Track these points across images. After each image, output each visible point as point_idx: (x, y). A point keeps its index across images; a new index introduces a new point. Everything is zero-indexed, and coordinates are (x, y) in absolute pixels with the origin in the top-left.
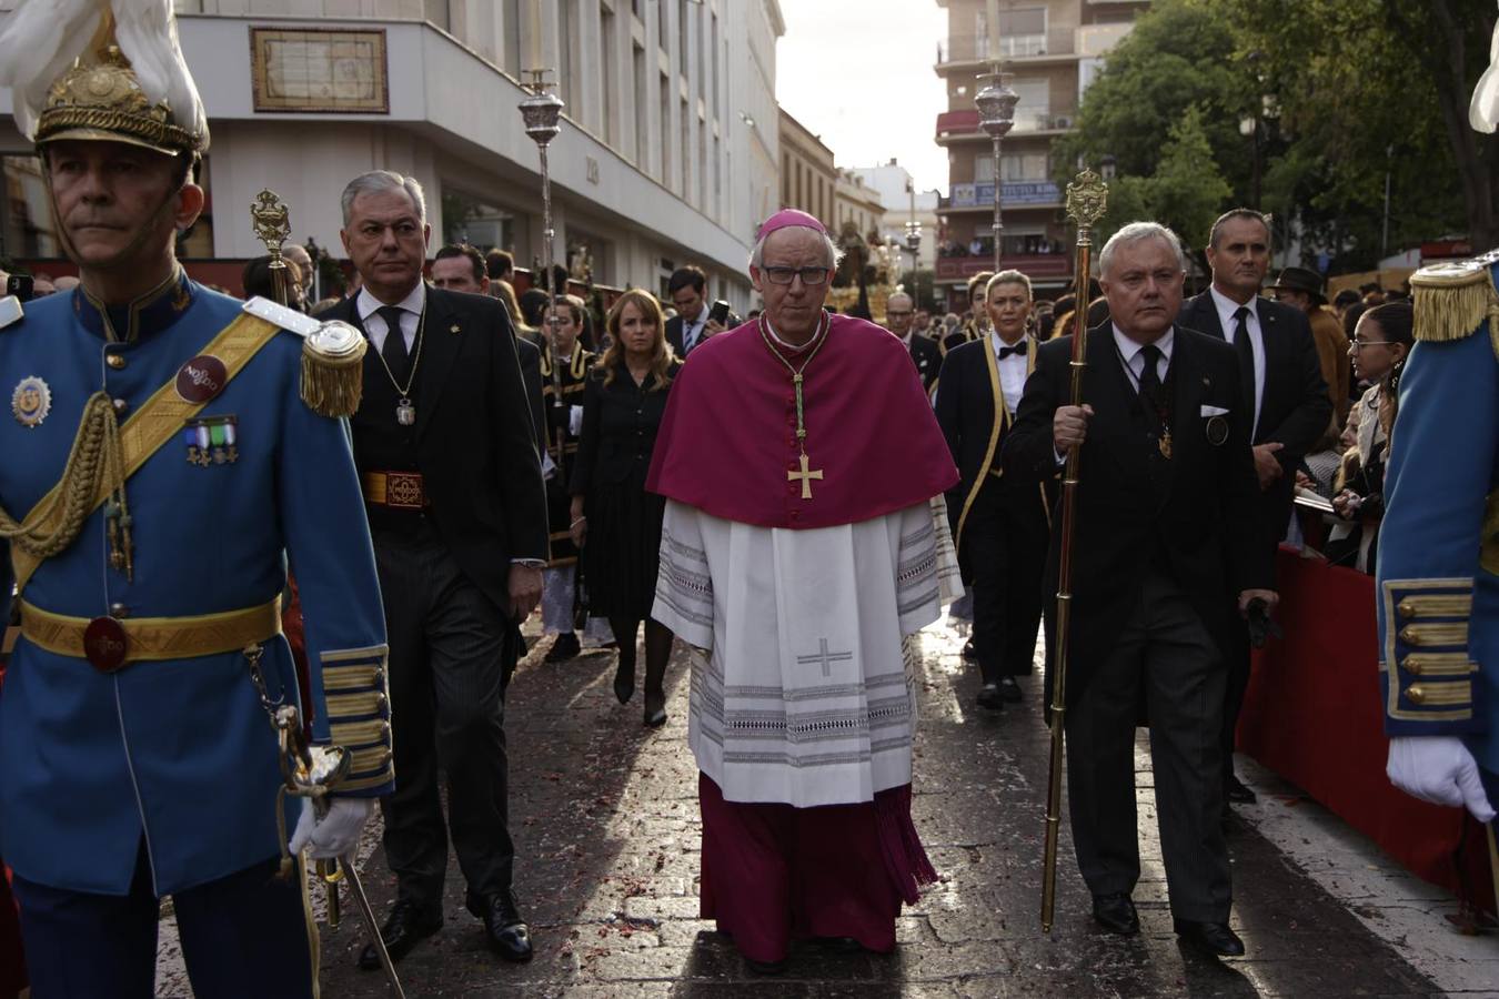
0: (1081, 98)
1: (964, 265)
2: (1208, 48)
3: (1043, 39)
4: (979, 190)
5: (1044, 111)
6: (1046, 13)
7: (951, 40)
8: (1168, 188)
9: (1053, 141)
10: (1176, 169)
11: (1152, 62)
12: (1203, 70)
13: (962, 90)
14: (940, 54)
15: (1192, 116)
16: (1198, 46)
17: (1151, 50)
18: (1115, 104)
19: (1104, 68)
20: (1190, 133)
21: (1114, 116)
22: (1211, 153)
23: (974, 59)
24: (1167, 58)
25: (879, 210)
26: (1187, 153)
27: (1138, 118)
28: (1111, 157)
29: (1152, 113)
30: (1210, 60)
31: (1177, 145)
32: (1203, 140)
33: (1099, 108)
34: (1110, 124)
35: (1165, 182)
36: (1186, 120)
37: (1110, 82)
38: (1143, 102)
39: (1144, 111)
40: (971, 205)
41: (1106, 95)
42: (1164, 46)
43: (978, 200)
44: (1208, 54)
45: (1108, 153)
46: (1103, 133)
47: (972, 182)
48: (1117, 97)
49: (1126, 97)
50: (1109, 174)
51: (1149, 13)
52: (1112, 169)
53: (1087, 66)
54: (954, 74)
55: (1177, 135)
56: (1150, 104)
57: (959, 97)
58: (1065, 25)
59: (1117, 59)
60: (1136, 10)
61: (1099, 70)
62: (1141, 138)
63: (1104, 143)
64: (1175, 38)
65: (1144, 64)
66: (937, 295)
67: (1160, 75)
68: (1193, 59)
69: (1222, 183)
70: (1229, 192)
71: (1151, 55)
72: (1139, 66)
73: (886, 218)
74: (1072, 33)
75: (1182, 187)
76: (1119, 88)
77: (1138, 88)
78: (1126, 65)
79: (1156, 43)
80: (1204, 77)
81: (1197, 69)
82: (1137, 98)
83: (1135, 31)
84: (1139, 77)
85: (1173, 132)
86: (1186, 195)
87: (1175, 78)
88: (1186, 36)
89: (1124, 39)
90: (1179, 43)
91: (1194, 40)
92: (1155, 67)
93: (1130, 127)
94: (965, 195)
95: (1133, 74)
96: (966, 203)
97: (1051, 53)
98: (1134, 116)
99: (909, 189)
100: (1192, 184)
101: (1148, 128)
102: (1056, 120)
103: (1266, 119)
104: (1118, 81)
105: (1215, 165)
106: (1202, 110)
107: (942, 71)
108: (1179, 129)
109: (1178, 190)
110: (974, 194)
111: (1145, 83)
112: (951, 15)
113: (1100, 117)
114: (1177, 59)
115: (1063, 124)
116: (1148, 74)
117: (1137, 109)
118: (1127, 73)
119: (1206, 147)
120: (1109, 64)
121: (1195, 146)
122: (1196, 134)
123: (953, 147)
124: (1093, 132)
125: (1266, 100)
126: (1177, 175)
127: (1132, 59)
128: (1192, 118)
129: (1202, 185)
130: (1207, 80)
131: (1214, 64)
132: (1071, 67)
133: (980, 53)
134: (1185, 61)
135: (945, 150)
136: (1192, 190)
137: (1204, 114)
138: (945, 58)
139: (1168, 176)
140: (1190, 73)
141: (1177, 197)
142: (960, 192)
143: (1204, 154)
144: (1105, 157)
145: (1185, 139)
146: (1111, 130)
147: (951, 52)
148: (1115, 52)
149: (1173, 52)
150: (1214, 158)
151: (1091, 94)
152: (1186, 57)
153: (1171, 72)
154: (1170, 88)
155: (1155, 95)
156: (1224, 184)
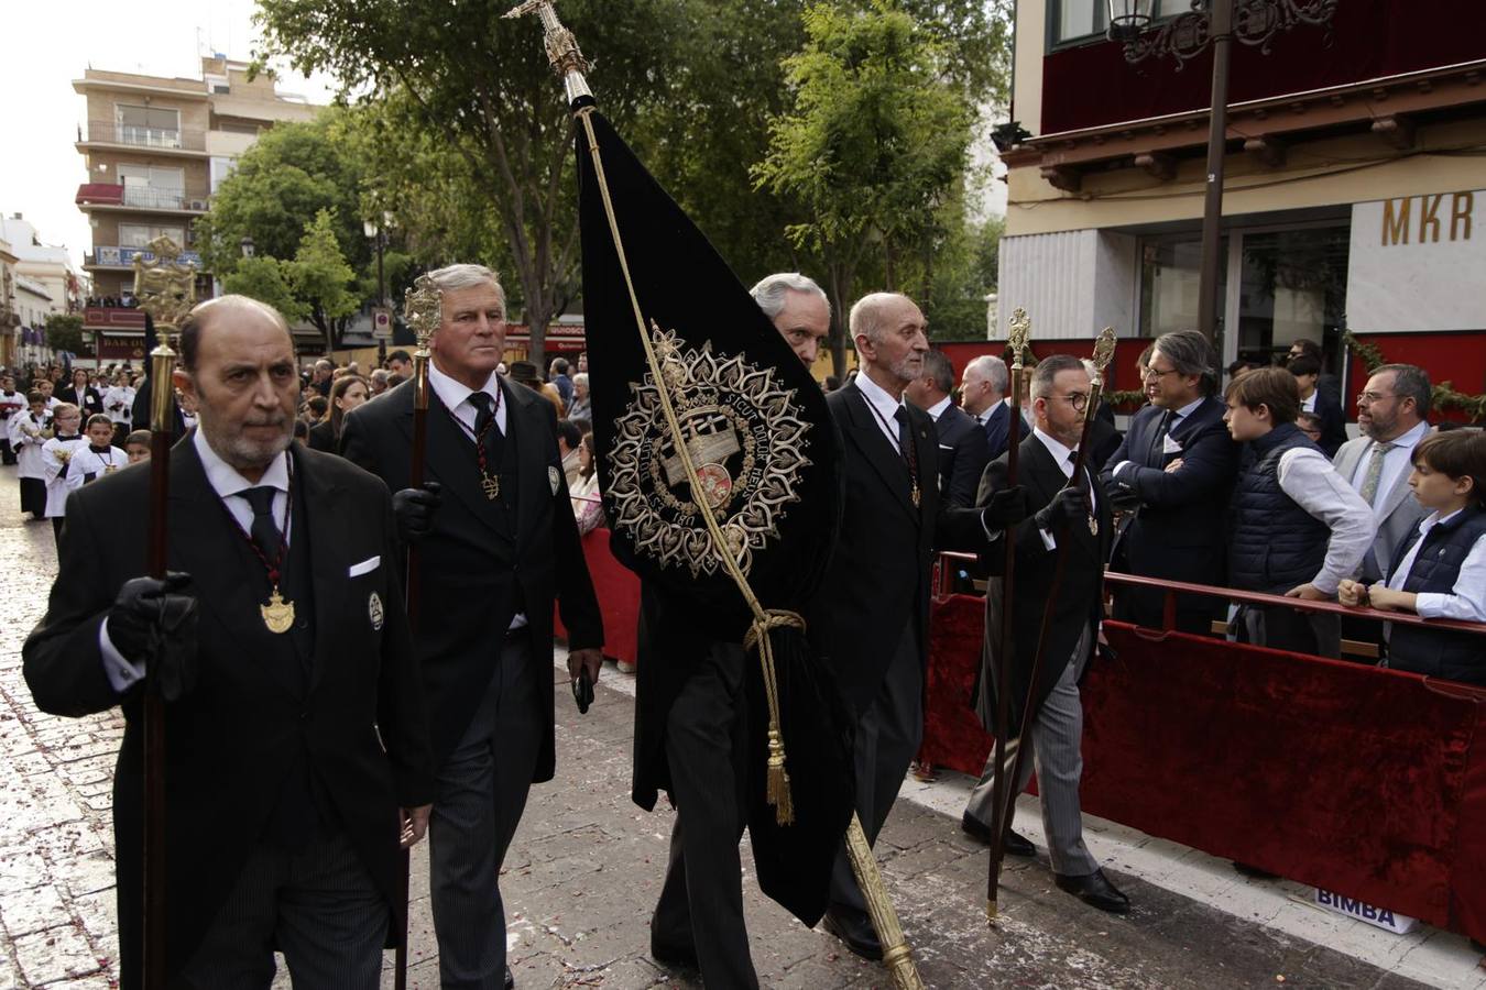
0: (214, 188)
1: (112, 314)
2: (320, 165)
3: (178, 135)
4: (123, 253)
5: (181, 194)
6: (179, 115)
7: (91, 124)
8: (307, 271)
9: (195, 220)
10: (311, 257)
11: (277, 171)
12: (317, 181)
13: (103, 167)
14: (80, 134)
15: (323, 218)
16: (313, 163)
17: (277, 161)
18: (249, 199)
19: (236, 169)
20: (322, 230)
21: (249, 207)
22: (338, 247)
23: (114, 143)
24: (291, 169)
25: (15, 260)
26: (321, 246)
27: (269, 211)
28: (250, 239)
29: (280, 208)
30: (321, 175)
31: (312, 240)
32: (333, 236)
33: (234, 199)
34: (245, 213)
35: (304, 265)
36: (319, 221)
37: (244, 180)
38: (271, 199)
39: (274, 206)
40: (116, 264)
41: (240, 189)
42: (286, 160)
43: (122, 261)
44: (321, 170)
45: (247, 236)
46: (239, 220)
47: (116, 245)
48: (250, 194)
49: (258, 194)
50: (250, 253)
51: (271, 130)
52: (252, 249)
53: (217, 163)
54: (95, 153)
55: (313, 231)
56: (278, 202)
57: (100, 172)
58: (198, 128)
59: (248, 163)
60: (261, 127)
61: (233, 169)
62: (272, 227)
63: (241, 227)
64: (294, 153)
65: (271, 171)
66: (86, 338)
67: (285, 182)
68: (310, 173)
69: (348, 269)
70: (353, 276)
71: (276, 164)
72: (267, 172)
73: (18, 266)
74: (203, 134)
75: (319, 271)
76: (251, 186)
77: (267, 188)
78: (256, 169)
79: (280, 156)
80: (319, 187)
81: (314, 181)
82: (268, 196)
83: (260, 143)
84: (268, 181)
85: (308, 227)
86: (321, 277)
87: (297, 185)
88: (303, 153)
89: (251, 148)
90: (298, 158)
91: (309, 158)
92: (280, 175)
93: (261, 218)
94: (110, 255)
95: (263, 178)
96: (110, 261)
97: (183, 148)
98: (266, 208)
99: (35, 242)
100: (326, 269)
101: (277, 220)
102: (192, 202)
103: (388, 228)
104: (251, 181)
105: (343, 256)
106: (331, 214)
107: (81, 148)
108: (312, 226)
109: (316, 273)
110: (118, 256)
111: (273, 186)
112: (89, 102)
113: (236, 207)
114: (298, 171)
115: (197, 207)
116: (274, 179)
117: (268, 204)
118: (258, 176)
119: (335, 242)
120: (241, 166)
121: (326, 240)
122: (326, 231)
123: (95, 214)
124: (230, 218)
125: (388, 215)
126: (314, 261)
127: (261, 166)
128: (323, 219)
129: (333, 270)
130: (322, 189)
131: (326, 178)
132: (202, 163)
133: (120, 138)
134: (304, 173)
135: (86, 216)
136: (327, 273)
137: (332, 217)
138: (85, 138)
139: (307, 261)
140: (308, 182)
141: (314, 278)
142: (105, 253)
143: (333, 247)
144: (244, 239)
145: (318, 234)
146: (247, 217)
147: (90, 133)
148: (245, 157)
149: (294, 165)
150: (341, 251)
151: (225, 186)
152: (304, 169)
153: (293, 179)
154: (294, 190)
155: (281, 195)
156: (350, 271)
